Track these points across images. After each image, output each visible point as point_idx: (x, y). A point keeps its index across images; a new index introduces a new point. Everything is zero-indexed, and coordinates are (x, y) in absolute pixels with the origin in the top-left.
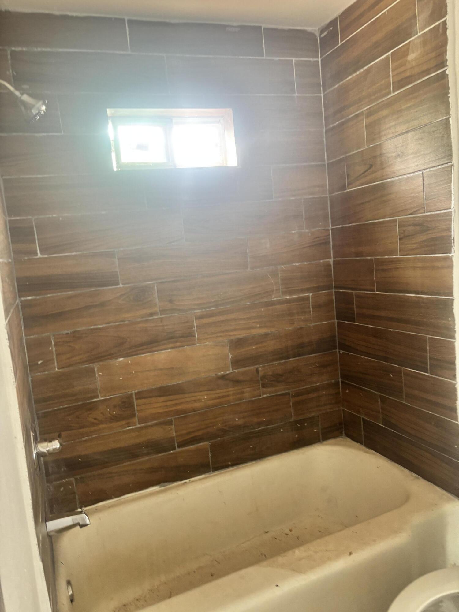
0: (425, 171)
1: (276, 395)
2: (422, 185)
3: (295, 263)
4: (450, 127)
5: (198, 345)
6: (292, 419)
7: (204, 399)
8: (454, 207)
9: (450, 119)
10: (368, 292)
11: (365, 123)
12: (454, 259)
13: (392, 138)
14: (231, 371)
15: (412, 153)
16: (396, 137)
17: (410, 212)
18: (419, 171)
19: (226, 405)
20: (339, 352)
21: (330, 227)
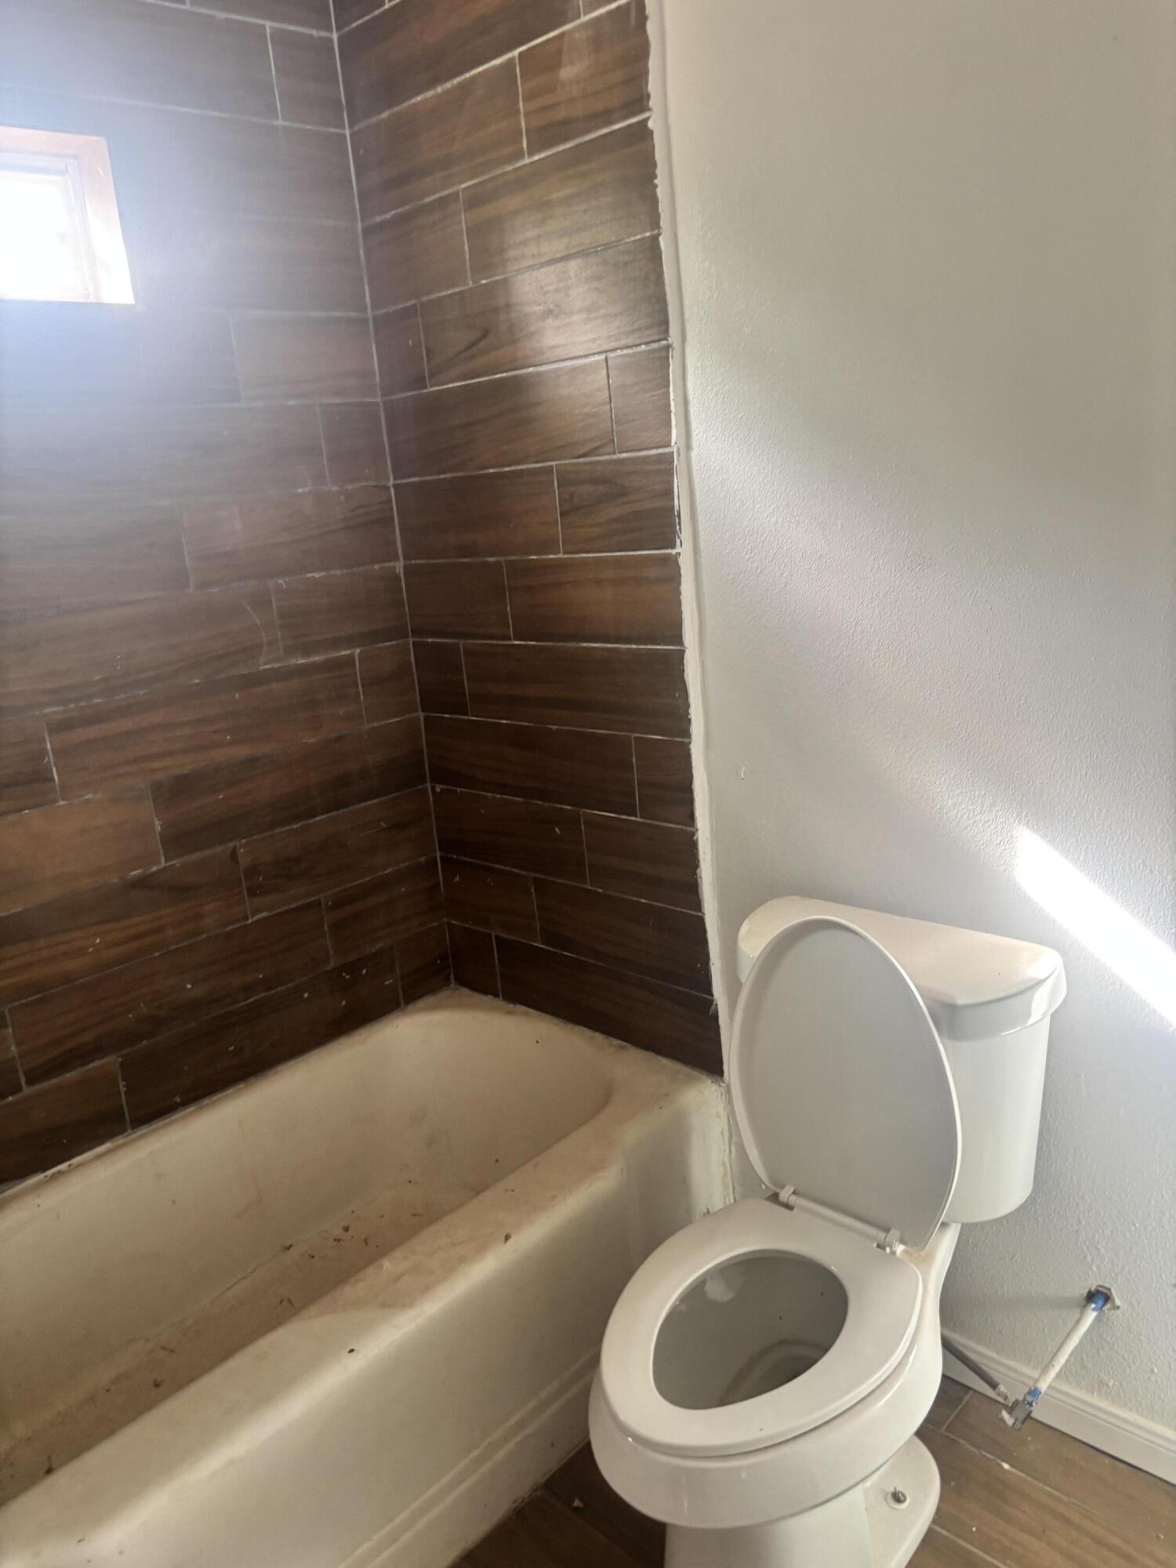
0: (611, 355)
1: (288, 912)
2: (607, 387)
3: (310, 573)
4: (661, 258)
5: (62, 803)
6: (331, 965)
7: (93, 945)
8: (676, 443)
9: (661, 238)
10: (494, 642)
11: (463, 220)
12: (681, 561)
13: (531, 268)
14: (163, 864)
15: (581, 310)
16: (542, 267)
17: (582, 451)
18: (598, 353)
19: (157, 954)
20: (433, 788)
21: (391, 482)
